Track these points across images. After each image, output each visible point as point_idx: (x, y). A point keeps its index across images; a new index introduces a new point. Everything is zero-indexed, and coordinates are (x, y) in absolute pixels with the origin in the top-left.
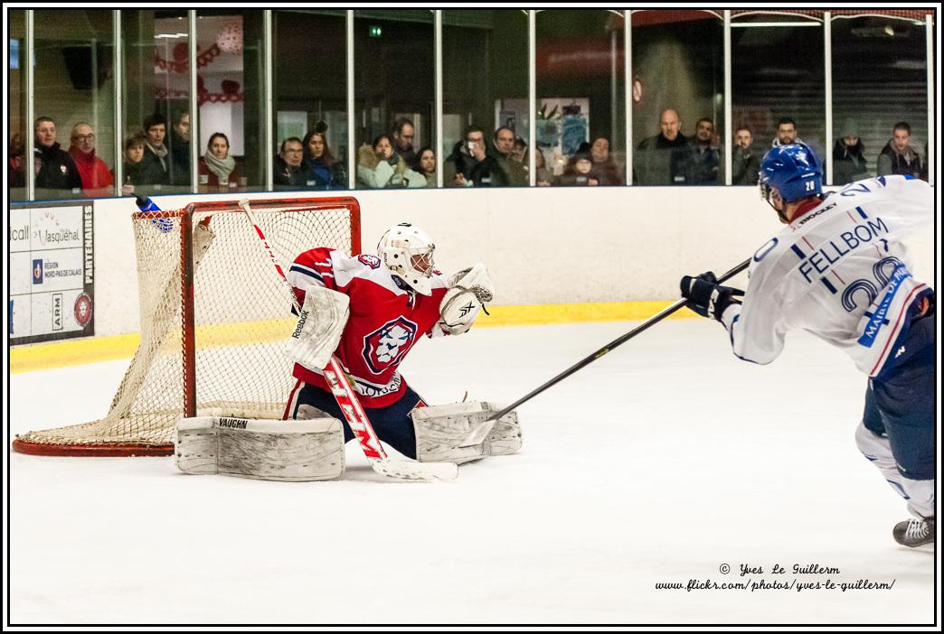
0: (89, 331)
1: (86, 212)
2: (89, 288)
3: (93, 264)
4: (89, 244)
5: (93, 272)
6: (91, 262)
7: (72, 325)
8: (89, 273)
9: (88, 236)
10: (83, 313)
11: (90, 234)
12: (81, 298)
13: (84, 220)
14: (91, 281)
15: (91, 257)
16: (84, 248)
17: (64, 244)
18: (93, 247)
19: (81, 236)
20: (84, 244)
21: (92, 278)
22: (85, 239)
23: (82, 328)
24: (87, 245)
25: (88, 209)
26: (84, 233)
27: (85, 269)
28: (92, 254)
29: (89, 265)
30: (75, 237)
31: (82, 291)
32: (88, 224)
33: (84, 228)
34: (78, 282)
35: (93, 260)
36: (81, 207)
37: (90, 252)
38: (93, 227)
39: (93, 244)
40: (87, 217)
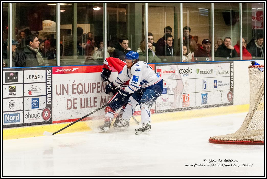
0: (232, 104)
1: (231, 65)
2: (232, 89)
3: (233, 82)
4: (232, 75)
5: (233, 84)
6: (232, 81)
7: (226, 101)
8: (232, 85)
9: (232, 73)
10: (230, 98)
11: (232, 72)
12: (229, 93)
13: (230, 68)
14: (232, 87)
15: (232, 80)
16: (230, 77)
17: (224, 75)
18: (233, 76)
19: (229, 73)
20: (230, 75)
21: (233, 86)
22: (230, 74)
23: (229, 102)
24: (231, 76)
25: (232, 64)
26: (230, 72)
27: (230, 84)
28: (233, 79)
29: (232, 82)
30: (227, 73)
31: (229, 90)
32: (232, 69)
33: (230, 70)
34: (228, 87)
35: (233, 80)
36: (230, 64)
37: (232, 78)
38: (233, 70)
39: (233, 75)
40: (231, 67)
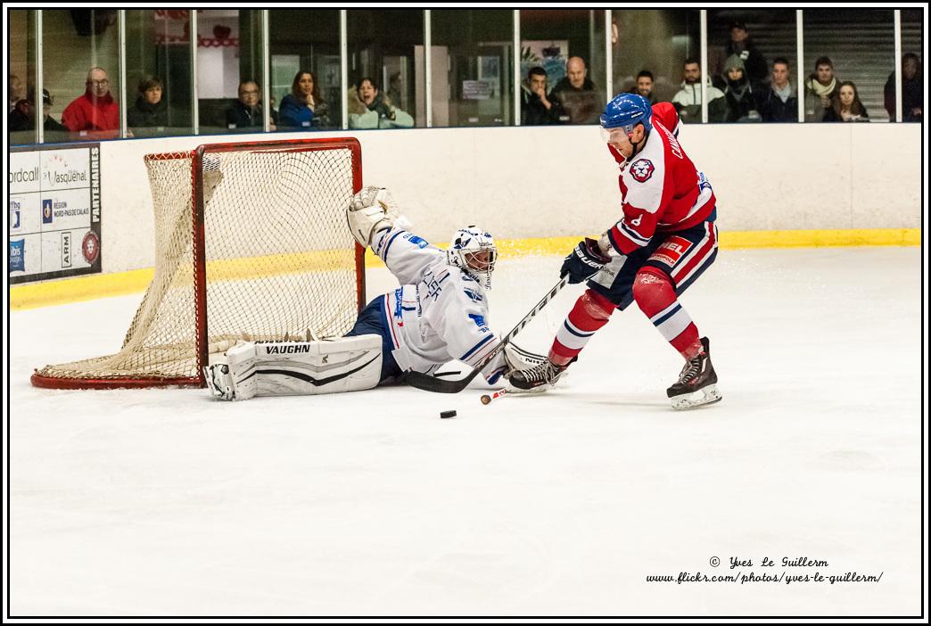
0: (96, 268)
1: (93, 153)
2: (96, 227)
3: (100, 204)
4: (95, 184)
5: (100, 211)
6: (98, 202)
7: (79, 262)
8: (96, 212)
9: (95, 176)
10: (90, 250)
11: (97, 174)
12: (88, 237)
13: (91, 162)
14: (98, 220)
15: (97, 197)
16: (91, 188)
17: (72, 184)
18: (100, 187)
19: (88, 179)
20: (91, 184)
21: (99, 217)
22: (91, 180)
23: (90, 265)
24: (94, 186)
25: (95, 151)
26: (91, 174)
27: (92, 209)
28: (99, 194)
29: (95, 204)
30: (83, 178)
31: (89, 229)
32: (95, 165)
33: (91, 169)
34: (85, 221)
35: (99, 199)
36: (88, 149)
37: (97, 192)
38: (99, 168)
39: (99, 184)
40: (93, 159)
